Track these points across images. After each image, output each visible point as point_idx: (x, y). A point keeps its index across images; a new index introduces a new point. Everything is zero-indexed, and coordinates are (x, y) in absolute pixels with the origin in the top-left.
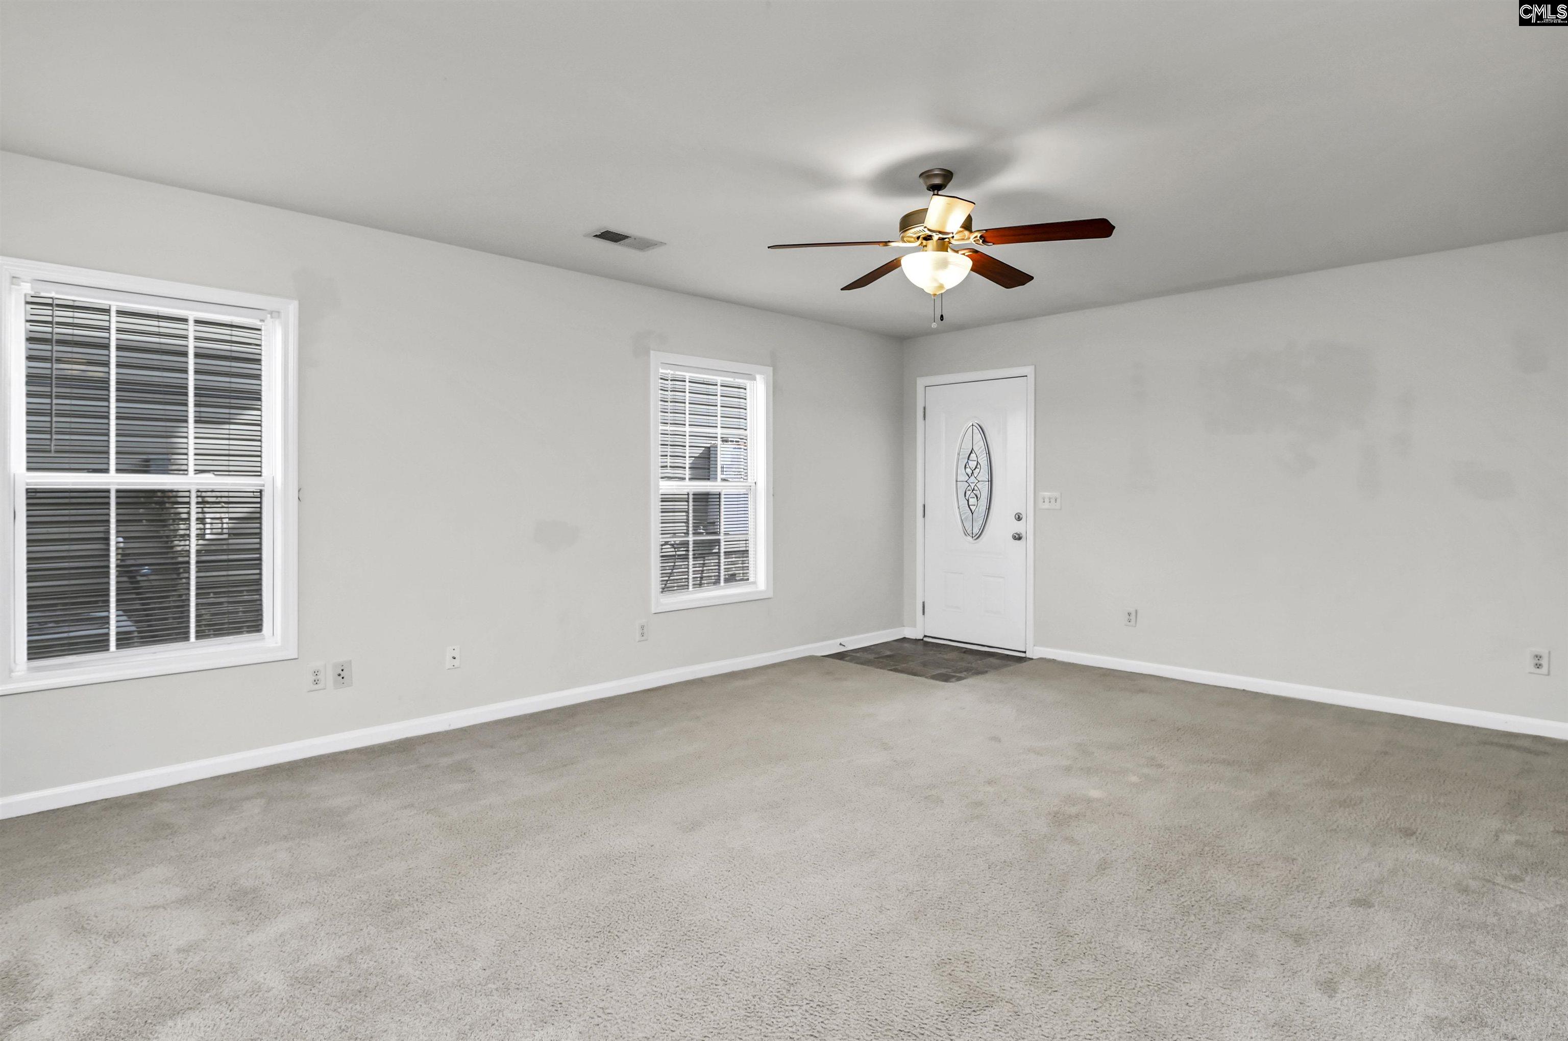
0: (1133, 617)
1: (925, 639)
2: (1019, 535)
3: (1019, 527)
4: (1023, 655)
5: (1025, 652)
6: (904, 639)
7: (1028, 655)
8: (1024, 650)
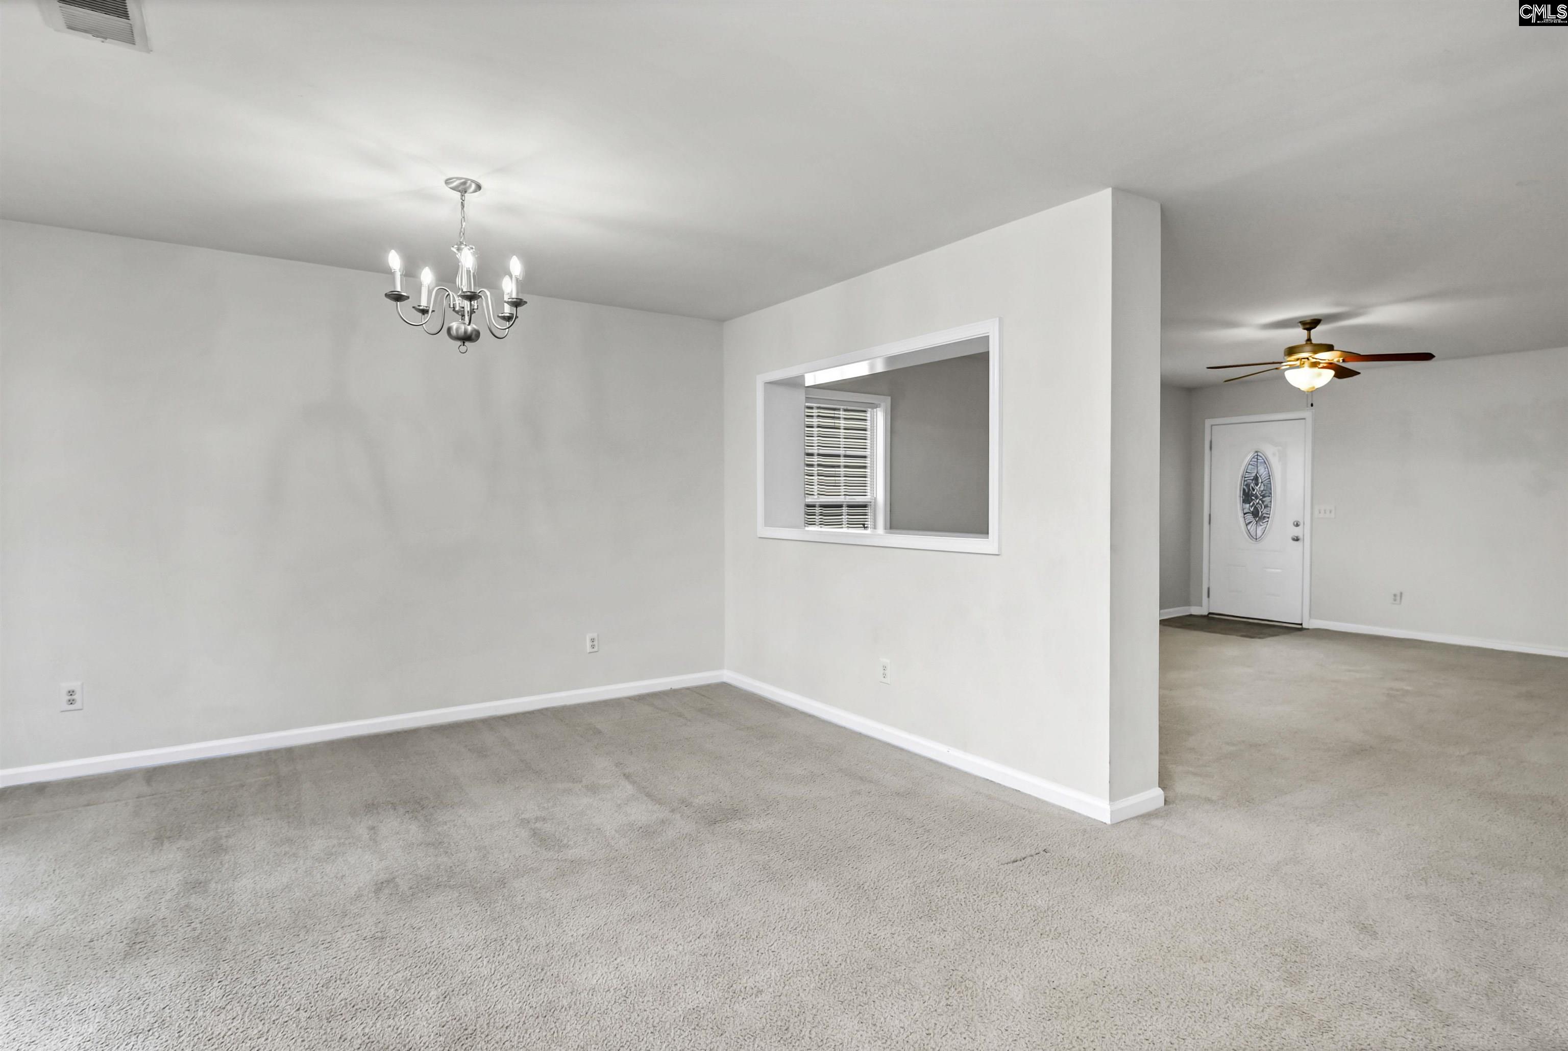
0: (1398, 598)
1: (1210, 616)
2: (1297, 537)
3: (1297, 532)
4: (1300, 626)
5: (1301, 624)
6: (1191, 615)
7: (1304, 626)
8: (1300, 622)
